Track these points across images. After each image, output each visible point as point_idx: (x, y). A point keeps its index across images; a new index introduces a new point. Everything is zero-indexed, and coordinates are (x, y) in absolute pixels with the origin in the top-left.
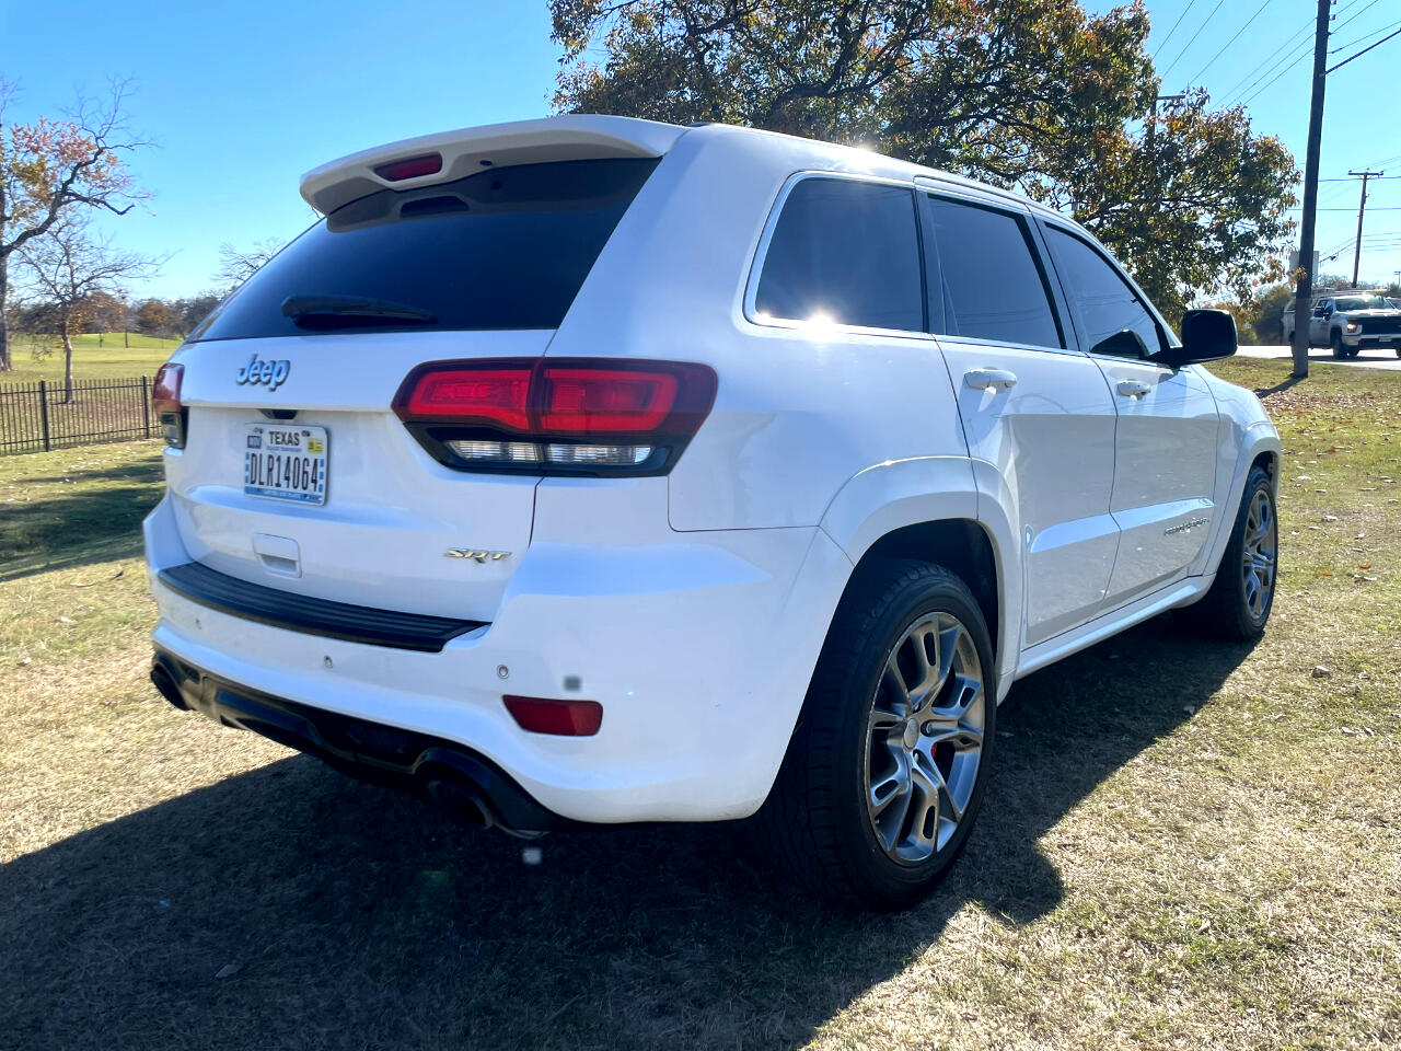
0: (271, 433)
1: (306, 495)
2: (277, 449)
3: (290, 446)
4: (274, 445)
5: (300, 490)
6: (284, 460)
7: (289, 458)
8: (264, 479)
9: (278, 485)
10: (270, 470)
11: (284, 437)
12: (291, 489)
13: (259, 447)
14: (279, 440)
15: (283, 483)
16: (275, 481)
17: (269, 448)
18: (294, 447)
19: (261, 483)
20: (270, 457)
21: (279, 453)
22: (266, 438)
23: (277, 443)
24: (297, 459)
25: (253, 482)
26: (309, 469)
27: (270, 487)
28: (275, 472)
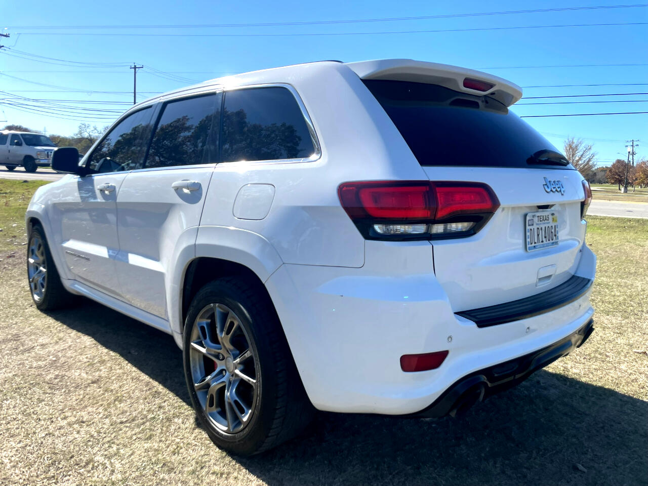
0: (538, 217)
1: (553, 243)
2: (541, 224)
3: (546, 221)
4: (539, 222)
5: (551, 241)
6: (543, 229)
7: (545, 227)
8: (536, 241)
9: (542, 242)
10: (538, 235)
11: (543, 217)
12: (548, 242)
13: (533, 225)
14: (541, 220)
15: (544, 240)
16: (541, 240)
17: (537, 224)
18: (548, 221)
19: (535, 243)
20: (538, 228)
21: (542, 226)
22: (536, 219)
23: (541, 221)
24: (548, 227)
25: (531, 244)
26: (553, 231)
27: (539, 244)
28: (540, 236)
